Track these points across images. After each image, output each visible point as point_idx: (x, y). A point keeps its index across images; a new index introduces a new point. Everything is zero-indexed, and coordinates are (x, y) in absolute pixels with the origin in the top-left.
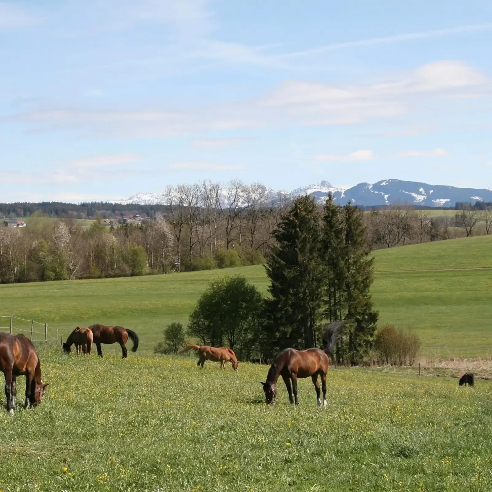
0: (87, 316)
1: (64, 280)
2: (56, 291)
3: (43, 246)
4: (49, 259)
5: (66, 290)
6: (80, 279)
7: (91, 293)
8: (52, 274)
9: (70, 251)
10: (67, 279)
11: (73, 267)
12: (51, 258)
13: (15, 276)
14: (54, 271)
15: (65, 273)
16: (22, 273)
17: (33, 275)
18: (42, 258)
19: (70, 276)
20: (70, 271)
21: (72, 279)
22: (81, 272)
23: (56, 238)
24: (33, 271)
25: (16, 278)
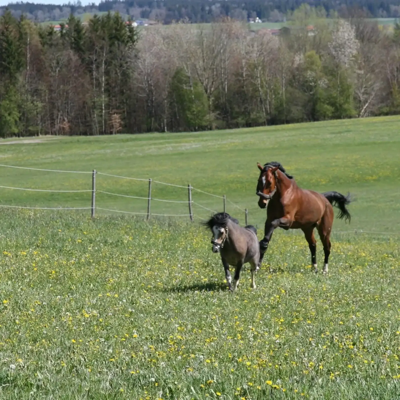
0: (375, 177)
1: (350, 117)
2: (328, 136)
3: (312, 63)
4: (323, 83)
5: (345, 134)
6: (375, 115)
7: (386, 139)
8: (329, 109)
9: (360, 69)
10: (355, 117)
11: (365, 96)
12: (327, 82)
13: (267, 114)
14: (333, 104)
15: (350, 106)
16: (279, 109)
17: (296, 111)
18: (311, 82)
19: (360, 112)
20: (359, 103)
21: (362, 117)
22: (378, 104)
23: (335, 48)
24: (297, 105)
25: (269, 117)
